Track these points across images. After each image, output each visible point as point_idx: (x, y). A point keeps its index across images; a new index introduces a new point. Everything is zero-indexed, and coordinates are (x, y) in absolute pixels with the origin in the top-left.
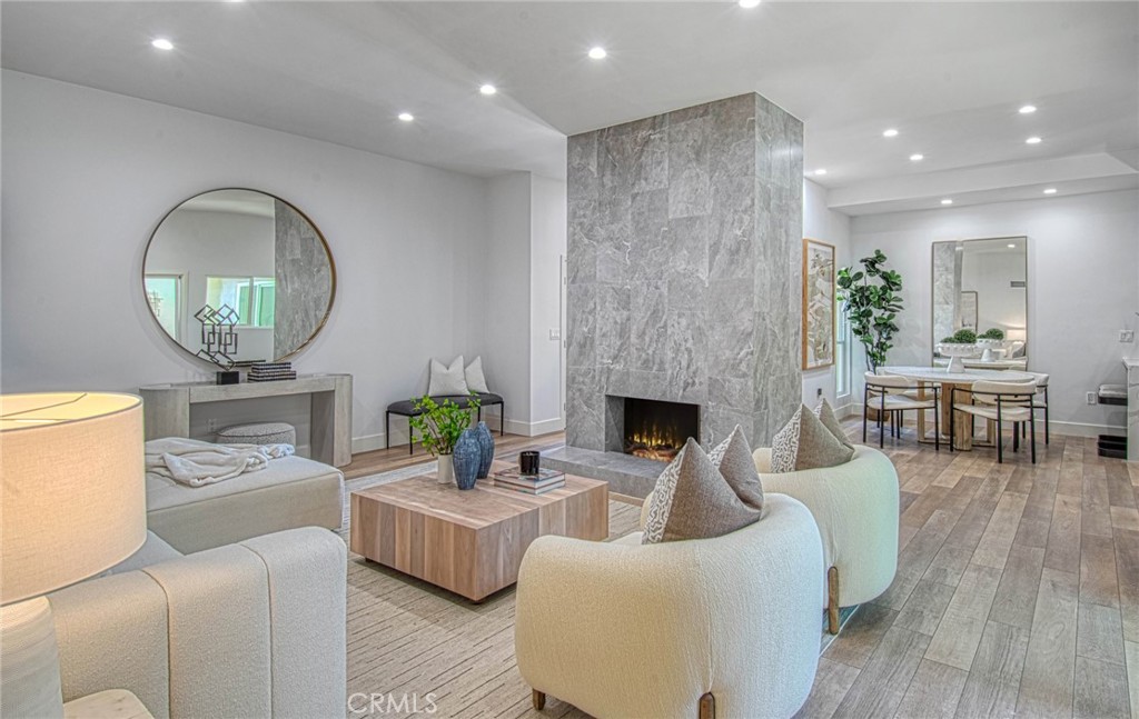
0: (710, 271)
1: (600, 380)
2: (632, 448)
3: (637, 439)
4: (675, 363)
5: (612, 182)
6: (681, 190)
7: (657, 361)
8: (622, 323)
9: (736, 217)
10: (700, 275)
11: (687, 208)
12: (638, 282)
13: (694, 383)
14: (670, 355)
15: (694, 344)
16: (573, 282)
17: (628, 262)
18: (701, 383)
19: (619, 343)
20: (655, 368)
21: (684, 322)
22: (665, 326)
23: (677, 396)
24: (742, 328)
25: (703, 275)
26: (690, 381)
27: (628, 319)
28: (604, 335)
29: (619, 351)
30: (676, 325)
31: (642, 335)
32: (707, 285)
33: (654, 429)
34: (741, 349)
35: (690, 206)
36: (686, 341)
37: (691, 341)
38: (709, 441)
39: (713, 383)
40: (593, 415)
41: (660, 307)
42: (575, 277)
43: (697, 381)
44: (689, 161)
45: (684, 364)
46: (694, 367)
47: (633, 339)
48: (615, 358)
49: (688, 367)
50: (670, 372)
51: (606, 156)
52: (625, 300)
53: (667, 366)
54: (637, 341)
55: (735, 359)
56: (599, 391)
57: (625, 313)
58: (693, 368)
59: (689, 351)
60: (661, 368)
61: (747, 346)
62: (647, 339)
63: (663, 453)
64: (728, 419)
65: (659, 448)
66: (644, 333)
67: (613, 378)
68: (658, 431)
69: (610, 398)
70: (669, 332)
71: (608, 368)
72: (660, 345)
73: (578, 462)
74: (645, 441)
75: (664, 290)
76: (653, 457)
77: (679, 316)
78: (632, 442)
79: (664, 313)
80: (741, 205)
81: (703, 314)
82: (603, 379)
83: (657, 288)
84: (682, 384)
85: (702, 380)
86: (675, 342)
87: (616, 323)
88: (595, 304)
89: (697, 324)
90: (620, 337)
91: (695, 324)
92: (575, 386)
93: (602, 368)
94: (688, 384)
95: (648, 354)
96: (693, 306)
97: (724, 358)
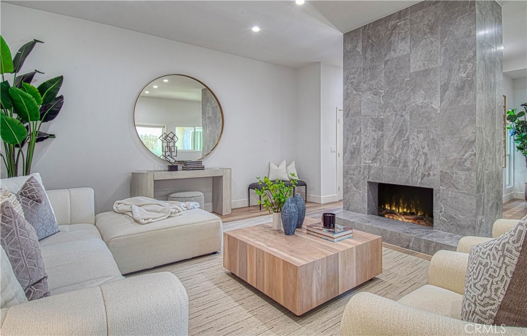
0: (441, 103)
1: (364, 173)
2: (384, 212)
3: (387, 207)
4: (415, 162)
5: (371, 56)
6: (419, 54)
7: (402, 161)
8: (378, 139)
9: (462, 65)
10: (433, 105)
11: (424, 64)
12: (389, 114)
13: (429, 175)
14: (411, 157)
15: (429, 150)
16: (347, 117)
17: (382, 102)
18: (434, 175)
19: (376, 151)
20: (401, 165)
21: (421, 136)
22: (408, 139)
23: (416, 182)
24: (467, 138)
25: (436, 104)
26: (426, 173)
27: (382, 136)
28: (366, 146)
29: (376, 155)
30: (416, 138)
31: (391, 145)
32: (439, 111)
33: (401, 201)
34: (466, 152)
35: (426, 63)
36: (423, 148)
37: (427, 148)
38: (441, 212)
39: (443, 175)
40: (360, 193)
41: (405, 127)
42: (348, 114)
43: (431, 173)
44: (425, 34)
45: (422, 162)
46: (430, 165)
47: (386, 148)
48: (374, 160)
49: (425, 164)
50: (411, 168)
51: (368, 41)
52: (380, 125)
53: (409, 164)
54: (388, 149)
55: (461, 159)
56: (364, 179)
57: (380, 133)
58: (428, 165)
59: (425, 154)
60: (405, 164)
61: (471, 150)
62: (395, 148)
63: (408, 217)
64: (455, 198)
65: (405, 214)
66: (393, 144)
67: (372, 172)
68: (404, 203)
69: (369, 183)
70: (411, 143)
71: (369, 166)
72: (404, 152)
73: (352, 220)
74: (394, 209)
75: (407, 117)
76: (400, 219)
77: (418, 132)
78: (384, 209)
79: (407, 131)
80: (465, 57)
81: (436, 130)
82: (366, 172)
83: (402, 116)
84: (420, 175)
85: (435, 173)
86: (415, 149)
87: (374, 139)
88: (361, 128)
89: (432, 137)
90: (377, 147)
91: (430, 137)
92: (349, 176)
93: (365, 166)
94: (425, 175)
95: (396, 157)
96: (428, 125)
97: (452, 158)
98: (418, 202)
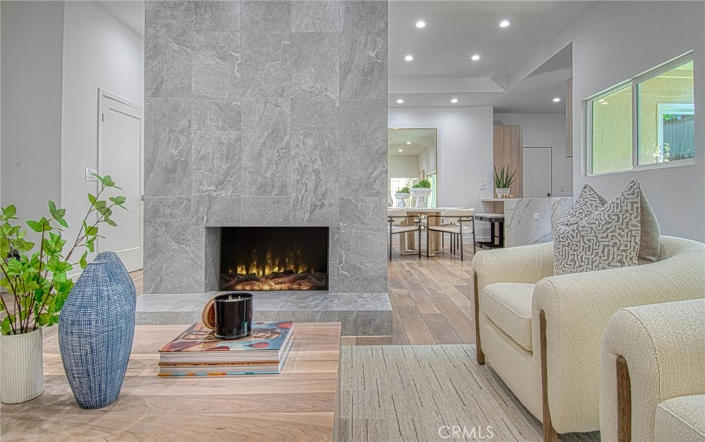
0: (341, 91)
1: (197, 211)
2: (233, 281)
3: (241, 271)
4: (300, 186)
7: (278, 184)
8: (229, 144)
9: (369, 39)
10: (329, 94)
11: (314, 23)
12: (251, 99)
13: (322, 205)
14: (294, 177)
15: (323, 165)
16: (155, 94)
17: (238, 75)
18: (330, 205)
19: (225, 167)
20: (275, 192)
21: (310, 142)
22: (287, 147)
23: (302, 220)
24: (376, 148)
25: (333, 93)
26: (318, 203)
27: (239, 139)
28: (203, 158)
29: (226, 175)
30: (301, 145)
31: (257, 157)
32: (338, 105)
33: (268, 256)
34: (375, 168)
35: (317, 22)
36: (313, 162)
37: (319, 162)
38: (340, 263)
39: (344, 204)
40: (187, 253)
41: (282, 125)
42: (158, 89)
43: (326, 202)
45: (311, 185)
46: (324, 189)
47: (246, 161)
48: (220, 184)
49: (316, 188)
50: (293, 195)
52: (233, 118)
53: (290, 189)
54: (249, 163)
55: (369, 178)
56: (197, 223)
57: (234, 133)
58: (321, 190)
59: (317, 173)
60: (283, 190)
61: (381, 165)
62: (264, 161)
63: (281, 280)
64: (361, 237)
65: (275, 276)
66: (260, 155)
67: (216, 207)
68: (273, 259)
69: (208, 228)
70: (292, 153)
71: (210, 196)
72: (280, 168)
74: (254, 271)
75: (286, 108)
76: (266, 287)
77: (305, 136)
78: (235, 274)
79: (285, 133)
80: (374, 28)
81: (333, 134)
82: (202, 210)
83: (277, 105)
84: (308, 207)
85: (333, 201)
86: (300, 163)
87: (220, 143)
88: (190, 121)
89: (327, 144)
90: (227, 159)
91: (324, 144)
92: (159, 220)
93: (201, 196)
94: (316, 206)
95: (265, 178)
96: (321, 125)
97: (357, 178)
98: (299, 253)
